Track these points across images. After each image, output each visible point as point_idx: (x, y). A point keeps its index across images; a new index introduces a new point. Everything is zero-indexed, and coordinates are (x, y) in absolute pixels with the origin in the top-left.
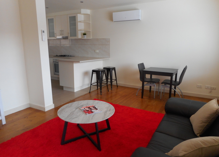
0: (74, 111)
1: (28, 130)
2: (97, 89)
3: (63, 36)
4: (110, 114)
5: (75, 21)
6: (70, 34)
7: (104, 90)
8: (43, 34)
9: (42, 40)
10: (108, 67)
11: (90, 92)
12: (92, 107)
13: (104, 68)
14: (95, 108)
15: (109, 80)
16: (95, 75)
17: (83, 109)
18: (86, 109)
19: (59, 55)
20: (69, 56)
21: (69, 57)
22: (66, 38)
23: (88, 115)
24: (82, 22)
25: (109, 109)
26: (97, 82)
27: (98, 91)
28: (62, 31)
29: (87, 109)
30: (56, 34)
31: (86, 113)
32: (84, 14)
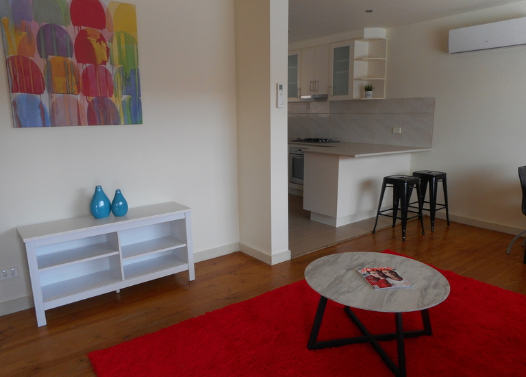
0: (343, 276)
1: (237, 302)
2: (394, 226)
3: (317, 93)
4: (436, 296)
5: (348, 57)
6: (332, 89)
7: (412, 228)
8: (279, 91)
9: (277, 107)
10: (425, 173)
11: (374, 232)
12: (388, 272)
13: (415, 174)
14: (396, 275)
15: (427, 206)
16: (389, 191)
17: (365, 272)
18: (372, 273)
19: (303, 138)
20: (326, 140)
21: (327, 144)
22: (322, 99)
23: (378, 289)
24: (365, 60)
25: (433, 283)
26: (395, 208)
27: (394, 231)
28: (314, 82)
29: (374, 275)
30: (300, 89)
31: (373, 284)
32: (371, 40)
